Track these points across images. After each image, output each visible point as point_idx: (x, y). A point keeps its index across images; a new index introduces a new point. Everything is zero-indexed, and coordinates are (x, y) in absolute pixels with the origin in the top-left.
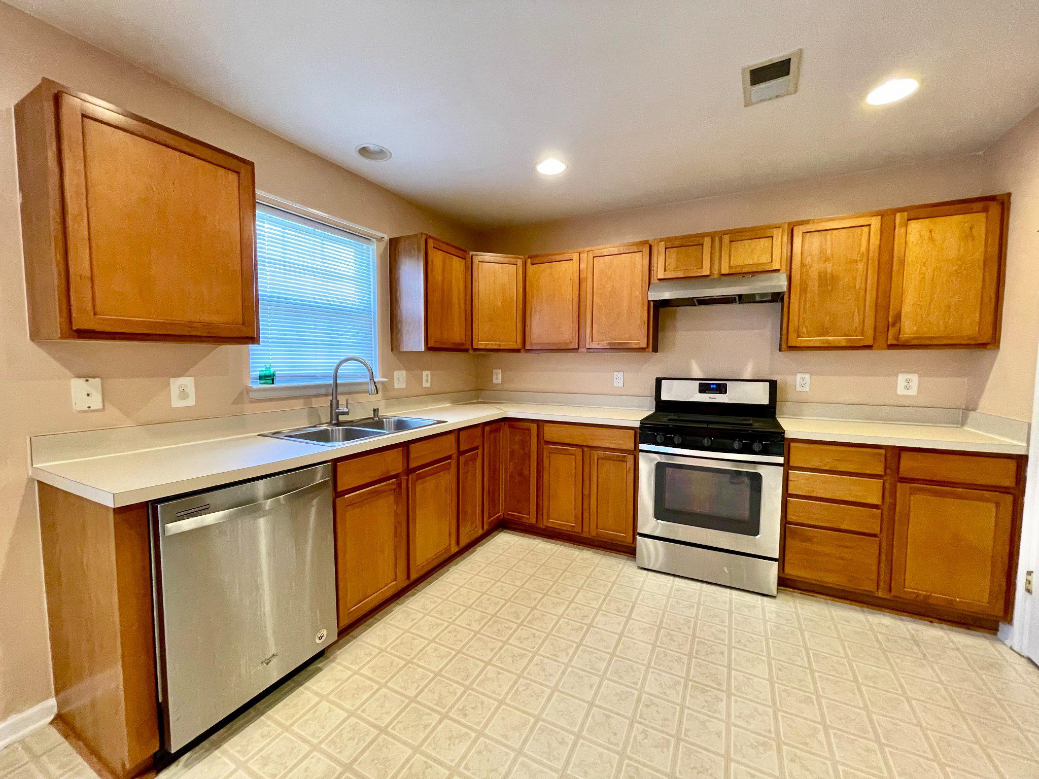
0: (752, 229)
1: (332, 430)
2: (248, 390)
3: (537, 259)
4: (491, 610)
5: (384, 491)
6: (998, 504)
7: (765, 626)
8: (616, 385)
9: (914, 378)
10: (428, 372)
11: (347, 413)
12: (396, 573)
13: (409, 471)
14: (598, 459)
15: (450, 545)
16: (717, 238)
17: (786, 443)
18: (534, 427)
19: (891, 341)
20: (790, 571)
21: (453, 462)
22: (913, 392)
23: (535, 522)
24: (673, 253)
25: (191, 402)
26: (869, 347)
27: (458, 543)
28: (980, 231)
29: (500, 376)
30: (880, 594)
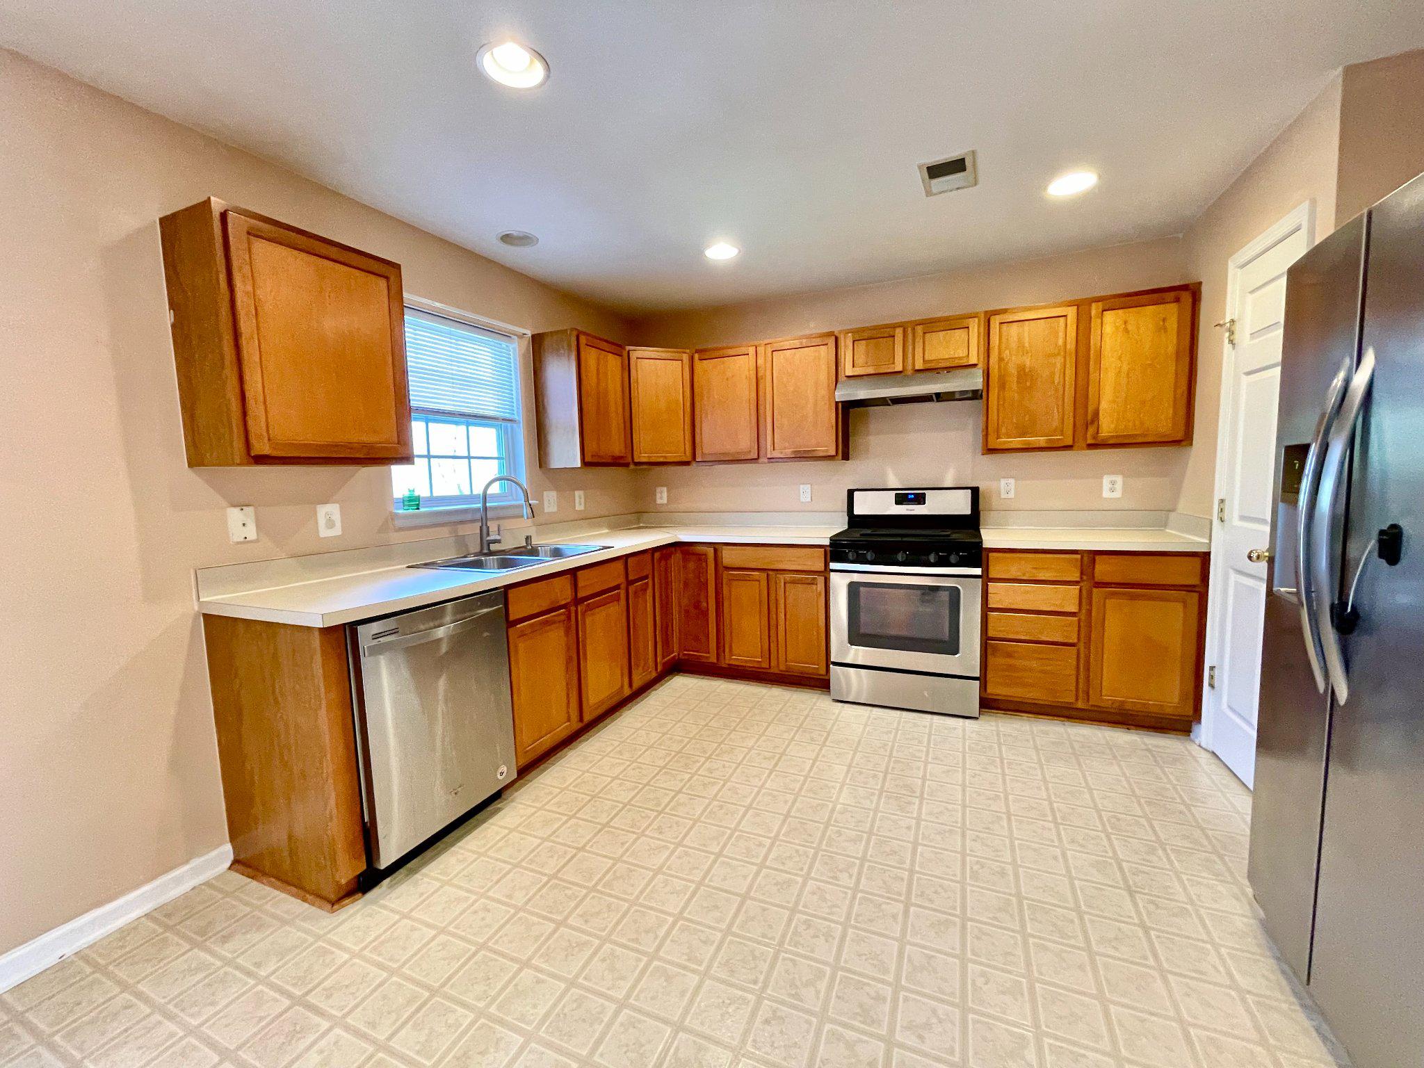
0: (946, 319)
1: (486, 560)
2: (394, 517)
3: (708, 353)
4: (676, 747)
5: (554, 623)
6: (1185, 603)
7: (964, 744)
8: (803, 499)
9: (1119, 479)
10: (581, 493)
11: (498, 541)
12: (568, 712)
13: (577, 601)
14: (785, 583)
15: (622, 686)
16: (910, 329)
17: (984, 554)
18: (711, 551)
19: (1090, 441)
20: (992, 690)
21: (622, 592)
22: (1118, 494)
23: (715, 661)
24: (862, 346)
25: (337, 531)
26: (1068, 447)
27: (631, 685)
28: (1172, 324)
29: (665, 495)
30: (1080, 705)
